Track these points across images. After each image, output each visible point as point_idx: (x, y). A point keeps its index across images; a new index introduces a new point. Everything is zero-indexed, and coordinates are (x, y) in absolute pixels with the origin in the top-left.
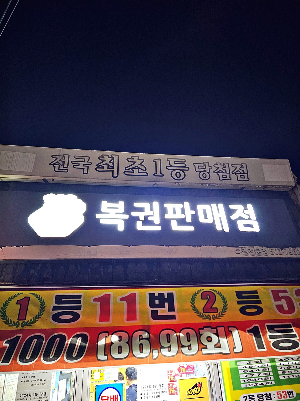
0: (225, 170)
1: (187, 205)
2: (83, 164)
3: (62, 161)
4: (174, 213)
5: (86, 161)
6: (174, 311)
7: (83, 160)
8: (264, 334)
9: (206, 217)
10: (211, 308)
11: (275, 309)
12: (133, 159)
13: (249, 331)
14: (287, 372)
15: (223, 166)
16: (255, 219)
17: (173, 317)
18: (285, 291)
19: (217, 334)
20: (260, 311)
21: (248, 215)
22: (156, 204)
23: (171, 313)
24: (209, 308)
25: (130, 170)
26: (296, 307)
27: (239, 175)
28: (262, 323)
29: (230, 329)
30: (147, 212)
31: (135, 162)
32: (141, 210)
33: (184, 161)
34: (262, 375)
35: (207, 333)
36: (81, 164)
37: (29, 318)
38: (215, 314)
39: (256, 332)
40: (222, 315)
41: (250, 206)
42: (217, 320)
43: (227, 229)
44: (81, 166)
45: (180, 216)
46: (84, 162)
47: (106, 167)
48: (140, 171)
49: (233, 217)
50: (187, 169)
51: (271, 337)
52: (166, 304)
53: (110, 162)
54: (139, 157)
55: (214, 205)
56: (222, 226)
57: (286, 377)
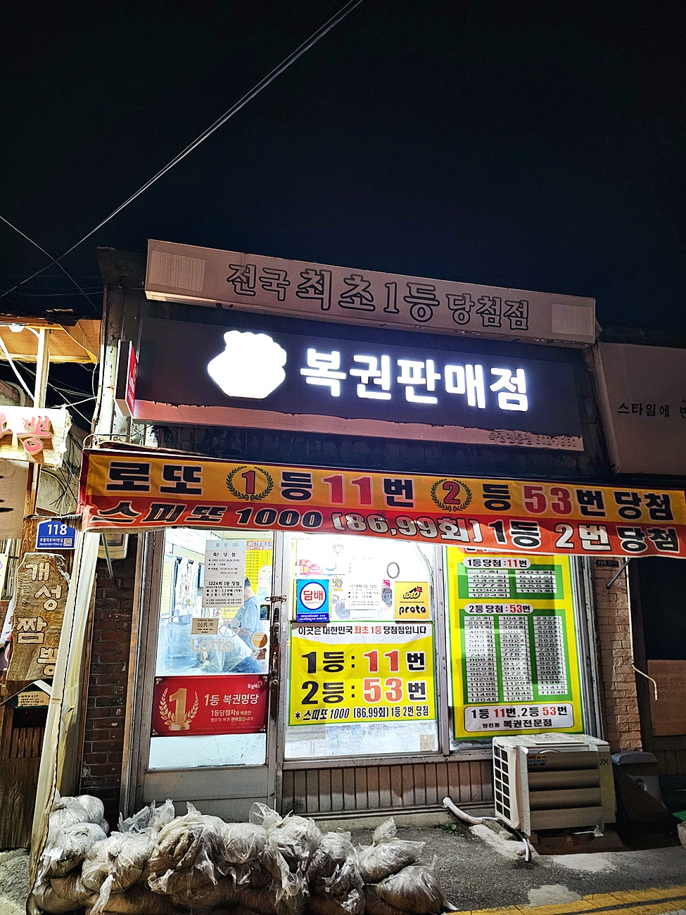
0: (495, 310)
1: (430, 364)
2: (278, 284)
3: (245, 276)
4: (412, 375)
5: (282, 278)
6: (412, 499)
7: (277, 277)
8: (507, 529)
9: (455, 385)
10: (453, 499)
11: (524, 506)
12: (354, 280)
13: (491, 526)
14: (527, 586)
15: (492, 303)
16: (525, 392)
17: (411, 505)
18: (540, 489)
19: (457, 525)
20: (507, 506)
21: (516, 385)
22: (386, 359)
23: (409, 501)
24: (451, 499)
25: (349, 300)
26: (547, 506)
27: (514, 320)
28: (507, 519)
29: (470, 521)
30: (373, 371)
31: (357, 286)
32: (365, 366)
33: (432, 288)
34: (496, 585)
35: (446, 523)
36: (275, 283)
37: (257, 492)
38: (457, 506)
39: (498, 527)
40: (464, 507)
41: (521, 372)
42: (457, 512)
43: (482, 405)
44: (274, 287)
45: (419, 380)
46: (278, 279)
47: (311, 290)
48: (364, 301)
49: (494, 388)
50: (437, 303)
51: (513, 533)
52: (404, 491)
53: (317, 282)
54: (362, 277)
55: (469, 367)
56: (477, 399)
57: (525, 591)
